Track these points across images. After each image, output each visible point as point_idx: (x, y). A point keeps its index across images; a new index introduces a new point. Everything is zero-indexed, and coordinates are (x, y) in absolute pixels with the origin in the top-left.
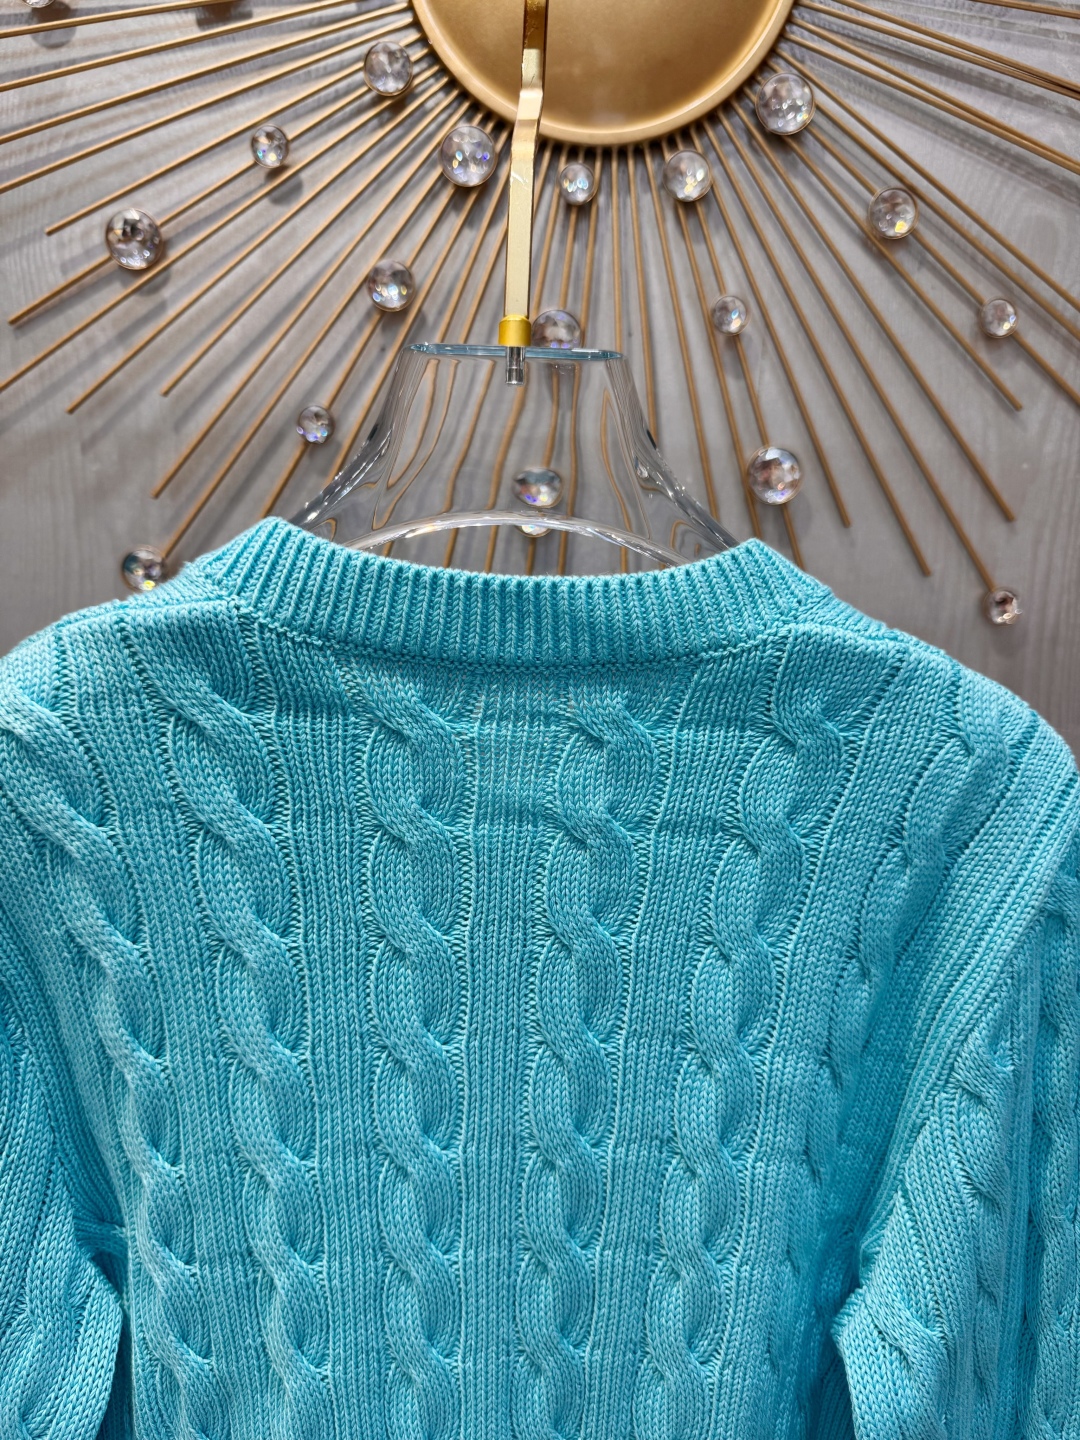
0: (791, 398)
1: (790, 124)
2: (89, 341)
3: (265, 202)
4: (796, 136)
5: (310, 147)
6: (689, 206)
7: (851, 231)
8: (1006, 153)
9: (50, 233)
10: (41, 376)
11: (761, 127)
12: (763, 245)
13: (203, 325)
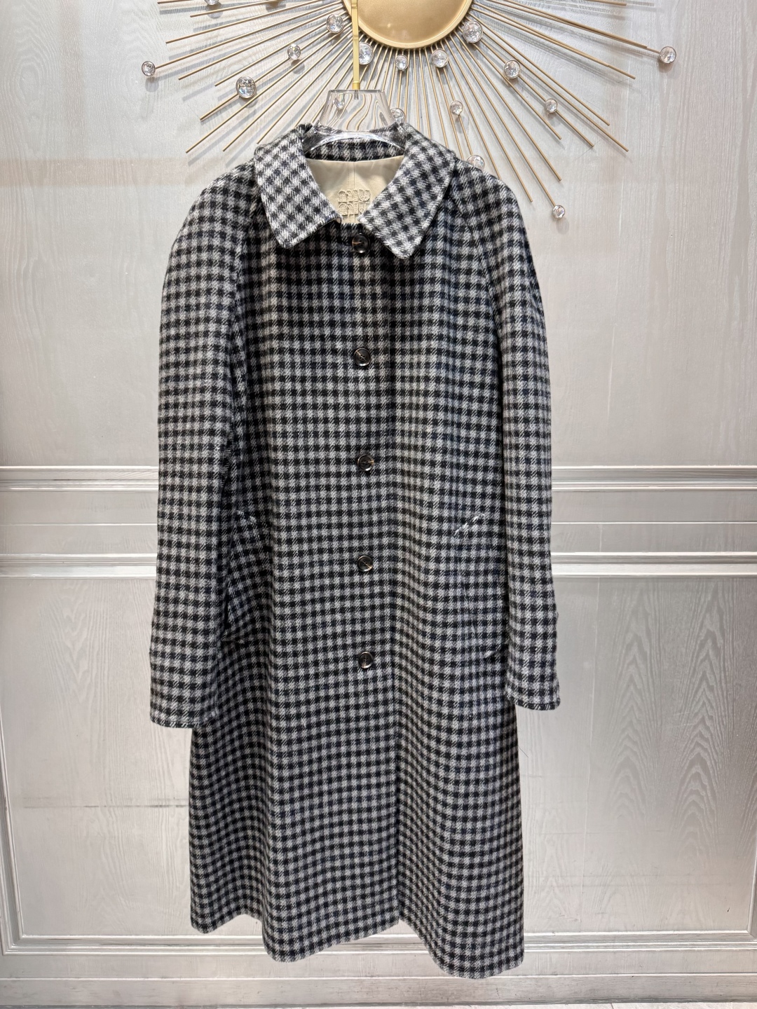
0: (479, 138)
1: (474, 39)
2: (228, 126)
3: (292, 73)
4: (476, 43)
5: (306, 54)
6: (441, 70)
7: (498, 77)
8: (550, 47)
9: (216, 86)
10: (211, 139)
11: (465, 41)
12: (467, 83)
13: (270, 119)
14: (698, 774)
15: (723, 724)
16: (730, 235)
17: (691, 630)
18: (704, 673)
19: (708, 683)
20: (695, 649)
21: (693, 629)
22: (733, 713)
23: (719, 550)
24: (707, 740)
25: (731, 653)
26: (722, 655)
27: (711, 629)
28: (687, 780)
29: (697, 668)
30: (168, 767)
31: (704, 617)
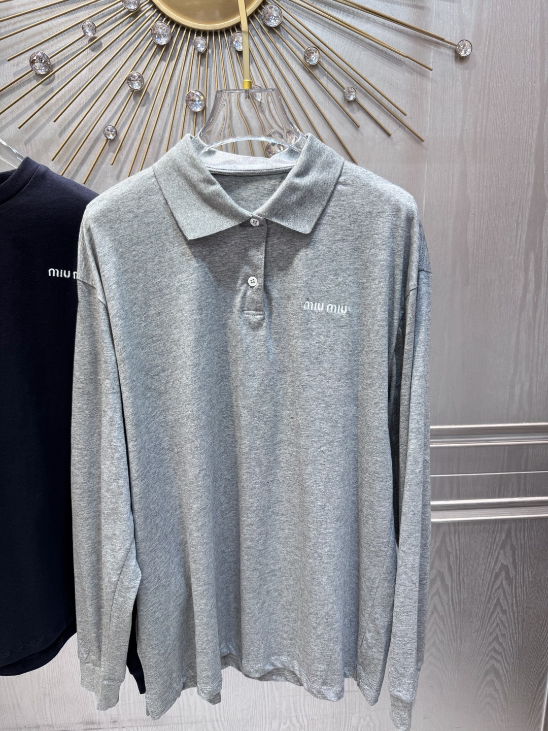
1: (274, 23)
5: (103, 30)
6: (240, 53)
9: (9, 61)
14: (492, 681)
15: (514, 640)
16: (527, 214)
17: (488, 564)
18: (498, 599)
19: (501, 608)
20: (491, 580)
21: (489, 564)
22: (523, 630)
23: (512, 496)
24: (500, 654)
25: (522, 582)
26: (514, 584)
27: (505, 563)
28: (483, 686)
29: (492, 597)
30: (17, 701)
31: (499, 554)
